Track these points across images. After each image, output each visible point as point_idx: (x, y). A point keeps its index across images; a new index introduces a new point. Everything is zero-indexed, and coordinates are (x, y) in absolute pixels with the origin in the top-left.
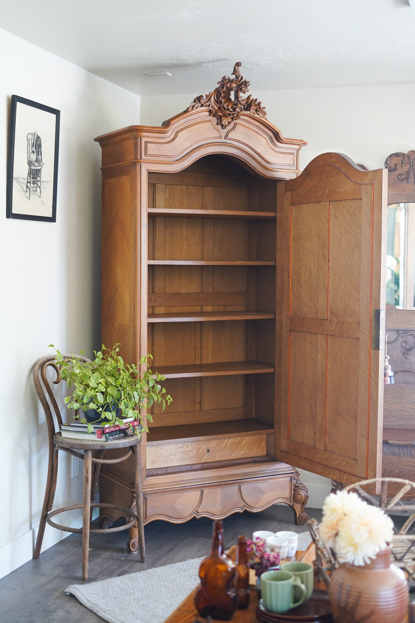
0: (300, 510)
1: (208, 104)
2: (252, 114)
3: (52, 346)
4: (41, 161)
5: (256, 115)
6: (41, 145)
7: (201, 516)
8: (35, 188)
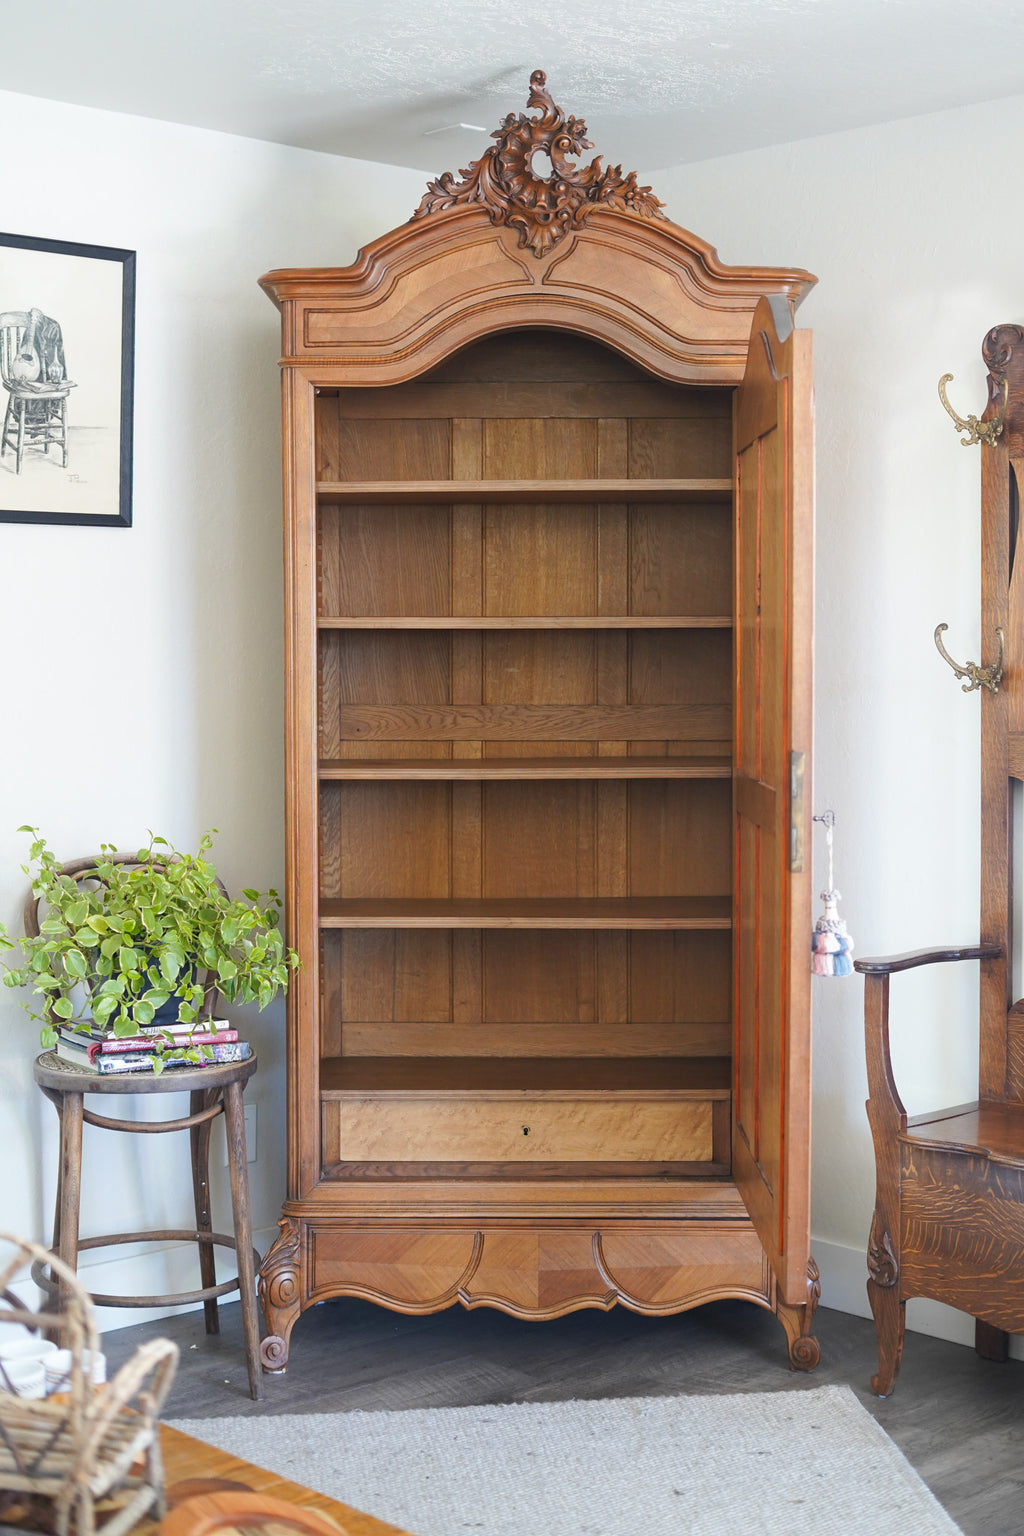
0: (797, 1329)
1: (471, 195)
2: (617, 209)
3: (29, 829)
4: (65, 376)
5: (629, 211)
6: (61, 340)
7: (478, 1303)
8: (43, 445)
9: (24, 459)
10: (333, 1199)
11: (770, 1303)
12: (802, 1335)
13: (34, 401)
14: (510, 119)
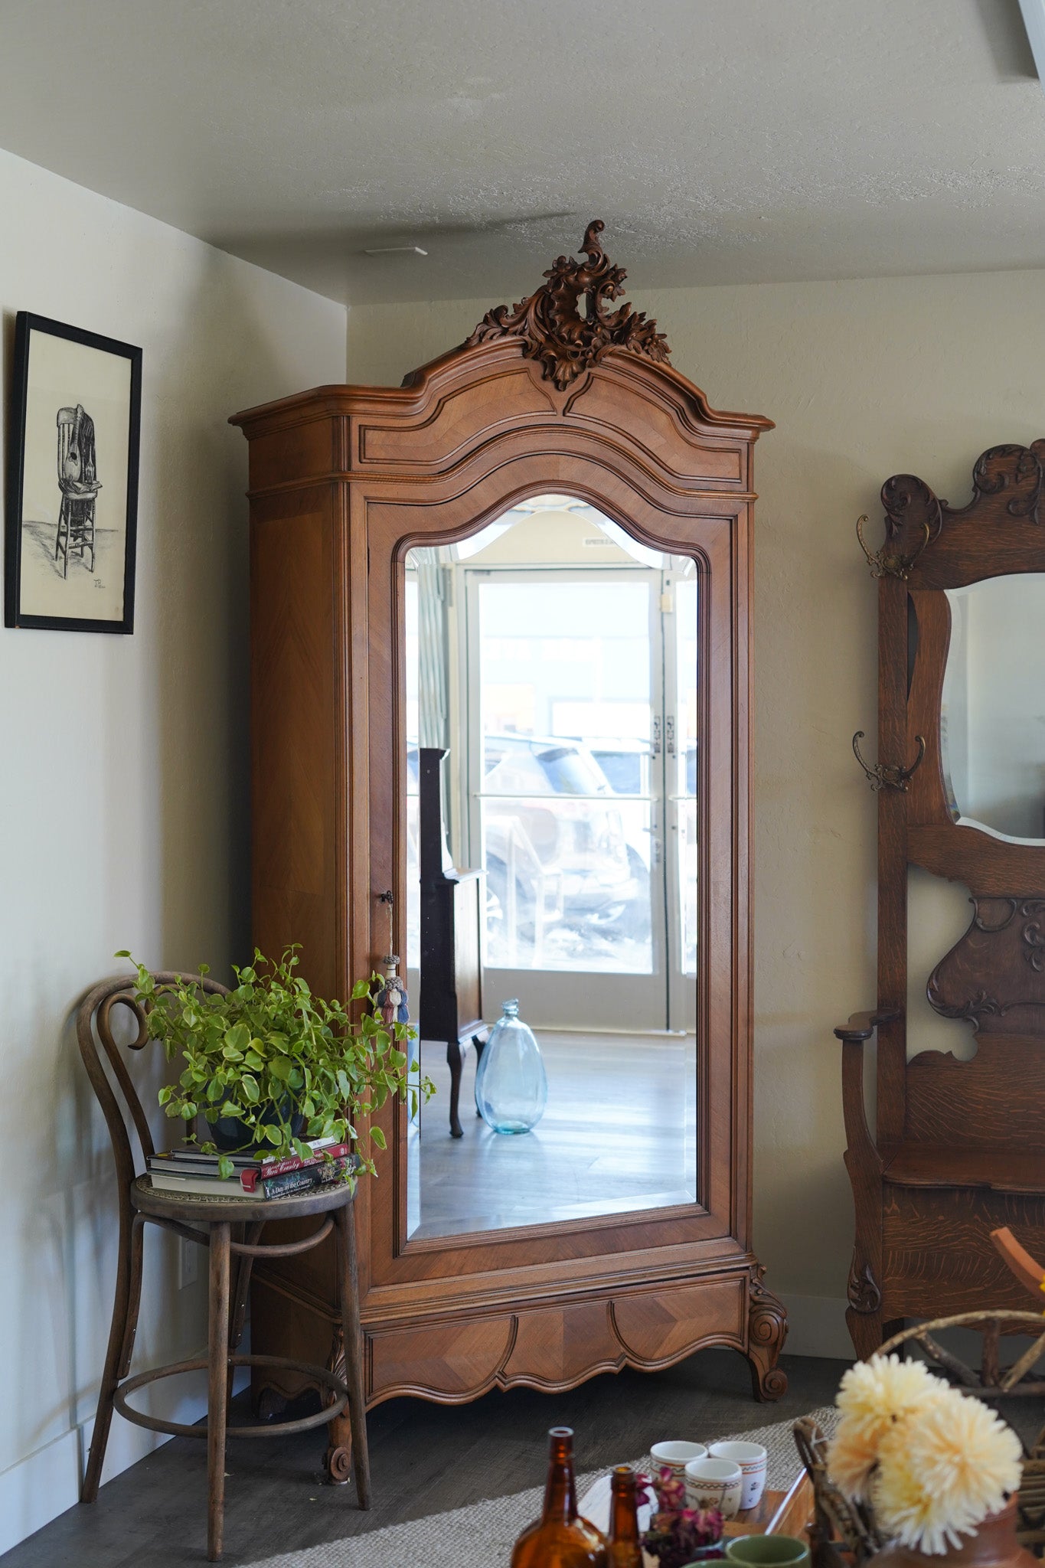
0: (766, 1364)
1: (519, 327)
2: (633, 352)
3: (125, 954)
5: (643, 355)
7: (512, 1383)
8: (80, 548)
9: (69, 562)
10: (384, 1302)
11: (743, 1345)
12: (771, 1369)
13: (77, 501)
14: (560, 261)
